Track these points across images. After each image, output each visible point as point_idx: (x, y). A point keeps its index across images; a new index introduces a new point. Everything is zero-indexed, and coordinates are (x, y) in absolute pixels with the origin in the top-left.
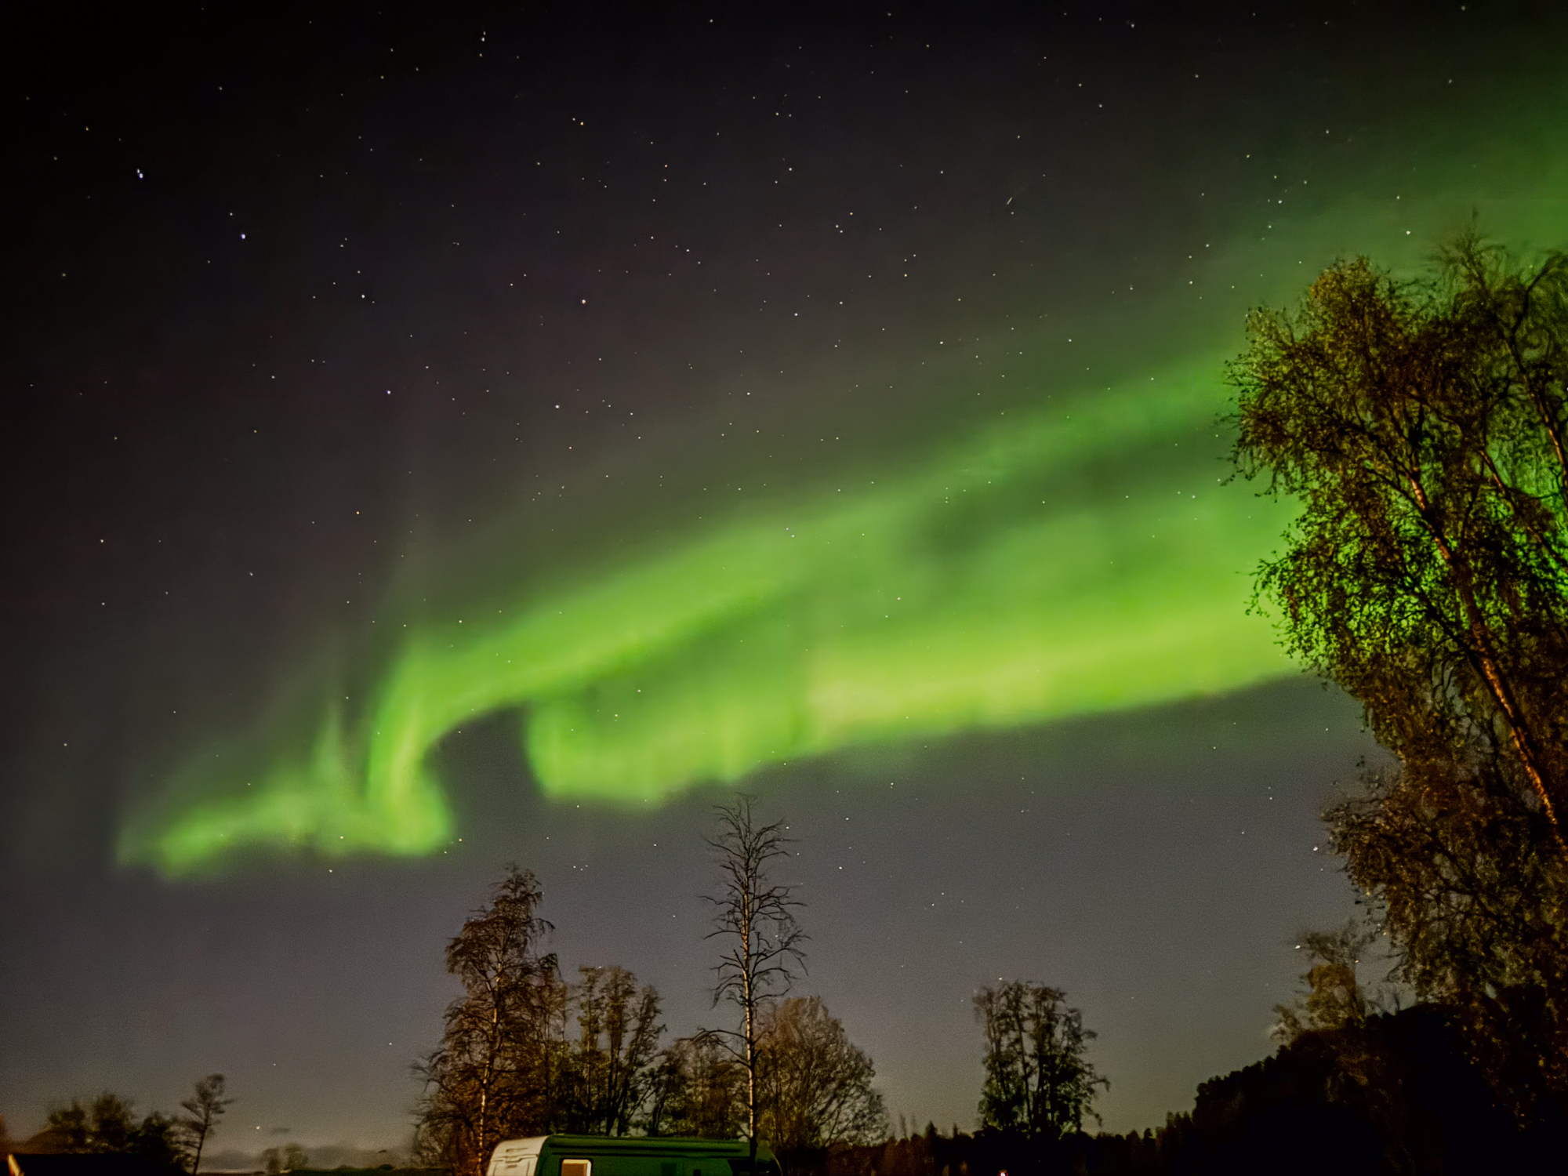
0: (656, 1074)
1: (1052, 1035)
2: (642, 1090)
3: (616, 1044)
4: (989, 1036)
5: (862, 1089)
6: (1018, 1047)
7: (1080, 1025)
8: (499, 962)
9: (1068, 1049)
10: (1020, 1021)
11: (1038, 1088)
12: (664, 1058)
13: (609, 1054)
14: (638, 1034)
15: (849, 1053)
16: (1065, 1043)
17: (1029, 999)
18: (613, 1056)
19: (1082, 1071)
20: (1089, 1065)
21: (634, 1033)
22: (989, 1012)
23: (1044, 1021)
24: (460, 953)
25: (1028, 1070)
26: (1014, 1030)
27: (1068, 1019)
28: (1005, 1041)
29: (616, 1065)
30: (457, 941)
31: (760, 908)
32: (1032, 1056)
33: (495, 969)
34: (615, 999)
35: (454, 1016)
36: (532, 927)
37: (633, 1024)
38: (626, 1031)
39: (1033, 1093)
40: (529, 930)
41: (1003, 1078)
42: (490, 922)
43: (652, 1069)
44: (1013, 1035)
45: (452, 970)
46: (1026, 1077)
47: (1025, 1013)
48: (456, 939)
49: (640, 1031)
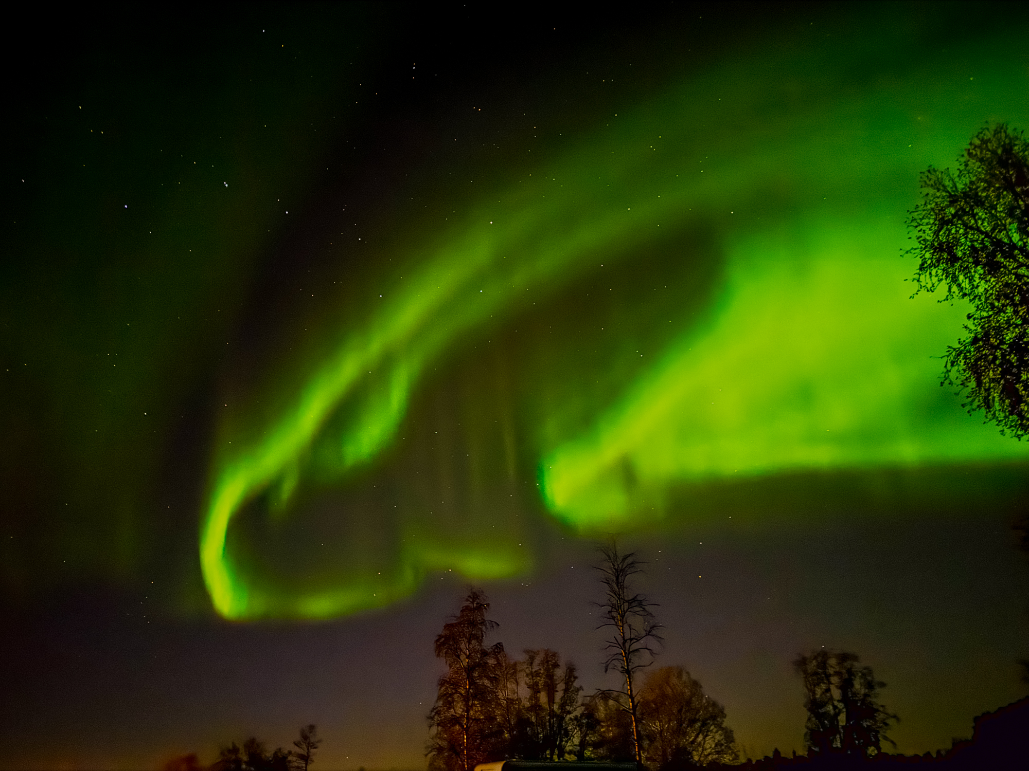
0: (579, 718)
1: (852, 685)
2: (571, 729)
3: (551, 700)
4: (807, 688)
5: (719, 727)
6: (828, 695)
7: (873, 678)
8: (467, 649)
9: (866, 695)
10: (828, 676)
11: (846, 723)
12: (583, 708)
13: (547, 707)
14: (564, 693)
15: (708, 702)
16: (863, 691)
17: (833, 661)
18: (550, 708)
19: (877, 710)
20: (882, 706)
21: (562, 692)
22: (805, 672)
23: (846, 676)
24: (443, 644)
25: (837, 710)
26: (824, 683)
27: (864, 675)
28: (819, 692)
29: (552, 714)
30: (440, 637)
31: (629, 608)
32: (839, 701)
33: (465, 653)
34: (547, 670)
35: (442, 685)
36: (485, 625)
37: (561, 687)
38: (557, 691)
39: (843, 727)
40: (484, 628)
41: (820, 717)
42: (460, 623)
43: (577, 716)
44: (824, 686)
45: (438, 655)
46: (837, 715)
47: (831, 671)
48: (439, 636)
49: (566, 691)
